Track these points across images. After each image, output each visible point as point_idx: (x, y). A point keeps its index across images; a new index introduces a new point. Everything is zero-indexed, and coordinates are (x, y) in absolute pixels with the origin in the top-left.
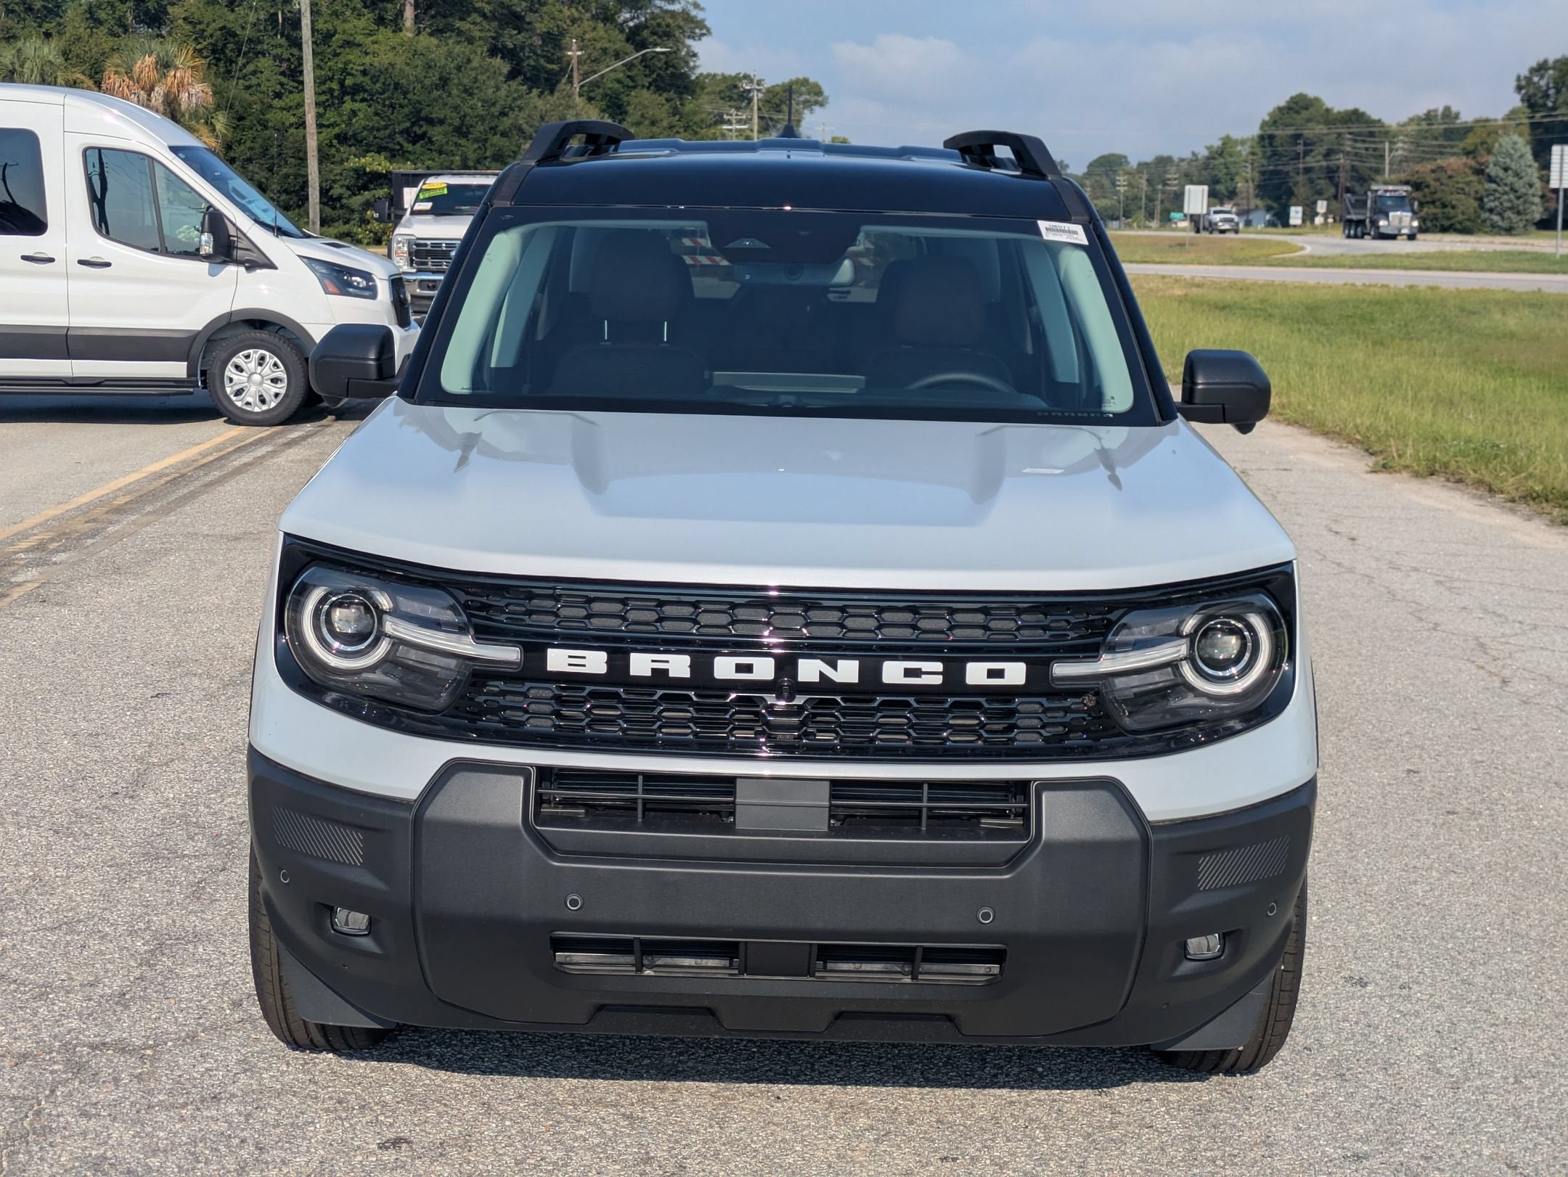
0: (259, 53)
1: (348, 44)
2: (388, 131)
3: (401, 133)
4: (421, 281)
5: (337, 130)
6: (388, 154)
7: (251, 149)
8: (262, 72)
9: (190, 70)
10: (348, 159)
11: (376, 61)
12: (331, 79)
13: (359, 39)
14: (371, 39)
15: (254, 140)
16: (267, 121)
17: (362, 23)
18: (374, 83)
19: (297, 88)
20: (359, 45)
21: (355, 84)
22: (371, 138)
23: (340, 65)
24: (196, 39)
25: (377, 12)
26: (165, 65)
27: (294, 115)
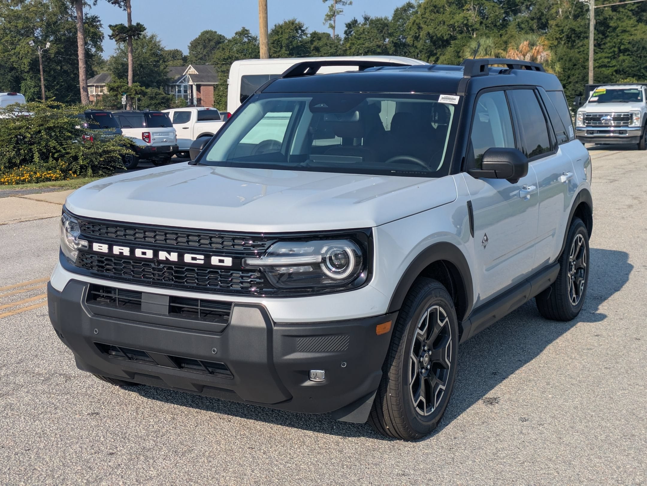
0: (585, 37)
1: (624, 31)
2: (638, 68)
3: (644, 68)
4: (588, 131)
5: (615, 68)
6: (637, 78)
7: (578, 77)
8: (585, 45)
9: (542, 46)
10: (619, 80)
11: (635, 38)
12: (615, 47)
13: (628, 29)
14: (634, 28)
15: (579, 74)
16: (585, 66)
17: (632, 21)
18: (633, 47)
19: (600, 51)
20: (628, 31)
21: (625, 48)
22: (630, 71)
23: (619, 41)
24: (560, 33)
25: (638, 17)
26: (532, 45)
27: (598, 63)
